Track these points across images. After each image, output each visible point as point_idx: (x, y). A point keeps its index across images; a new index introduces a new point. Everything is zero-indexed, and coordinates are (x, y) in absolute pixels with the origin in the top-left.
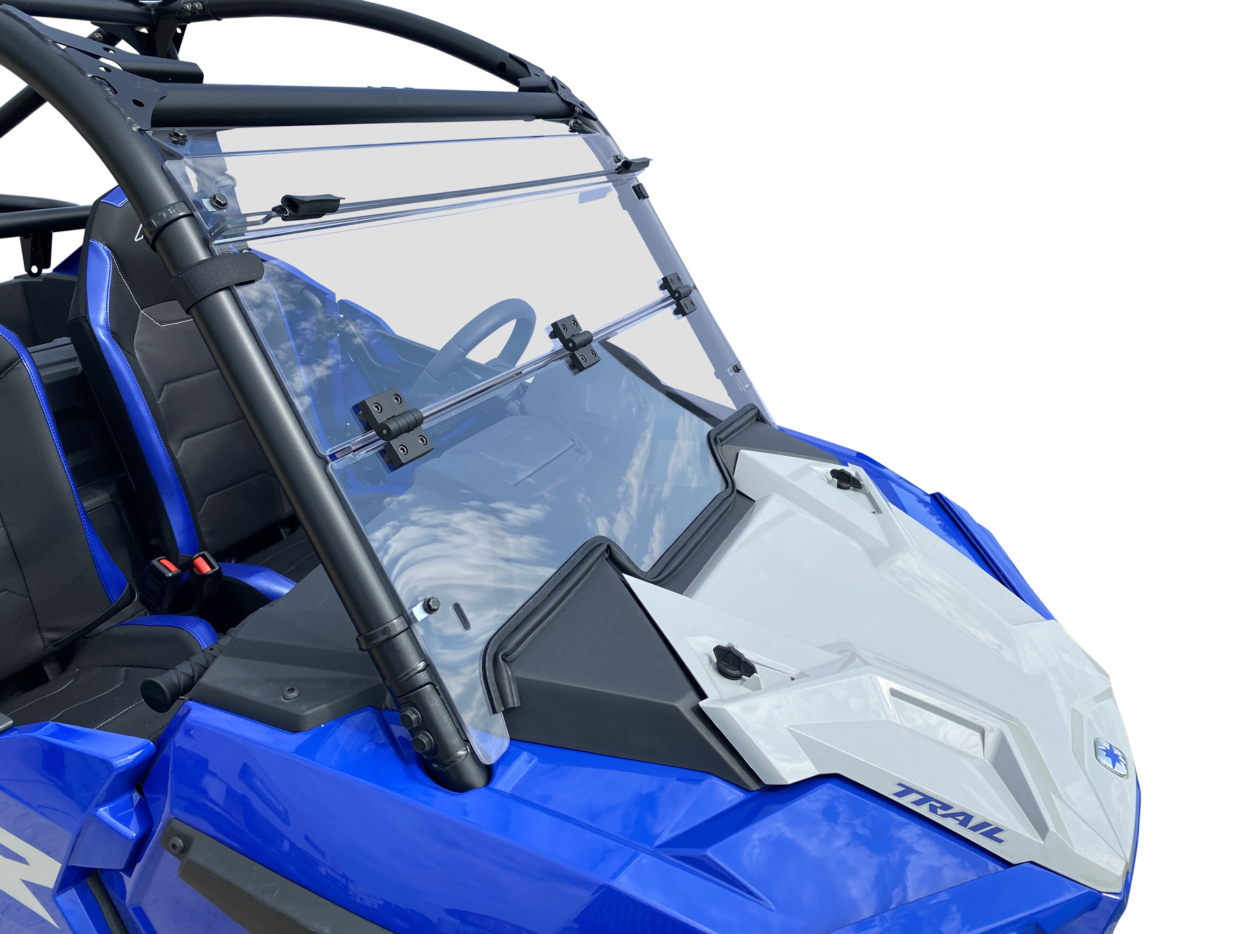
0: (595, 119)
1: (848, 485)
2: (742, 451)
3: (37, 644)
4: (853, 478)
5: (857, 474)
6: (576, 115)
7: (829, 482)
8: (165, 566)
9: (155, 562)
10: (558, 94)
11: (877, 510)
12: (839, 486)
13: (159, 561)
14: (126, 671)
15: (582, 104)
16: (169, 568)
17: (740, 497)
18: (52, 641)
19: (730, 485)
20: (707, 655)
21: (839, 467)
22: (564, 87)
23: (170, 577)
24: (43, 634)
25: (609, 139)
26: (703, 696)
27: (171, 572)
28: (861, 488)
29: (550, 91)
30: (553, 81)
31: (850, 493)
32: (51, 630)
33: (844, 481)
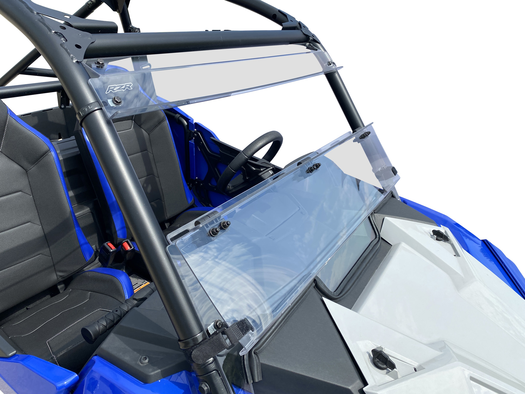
0: (319, 43)
1: (442, 239)
2: (386, 218)
3: (54, 278)
4: (445, 236)
5: (446, 232)
6: (310, 41)
7: (432, 237)
8: (109, 246)
9: (105, 244)
10: (301, 31)
11: (457, 254)
12: (437, 239)
13: (107, 244)
14: (90, 293)
15: (313, 36)
16: (112, 248)
17: (383, 243)
18: (61, 276)
19: (378, 236)
20: (367, 352)
21: (437, 228)
22: (305, 27)
23: (111, 252)
24: (57, 273)
25: (325, 53)
26: (365, 383)
27: (112, 249)
28: (448, 241)
29: (298, 29)
30: (300, 23)
31: (442, 243)
32: (60, 271)
33: (439, 236)
